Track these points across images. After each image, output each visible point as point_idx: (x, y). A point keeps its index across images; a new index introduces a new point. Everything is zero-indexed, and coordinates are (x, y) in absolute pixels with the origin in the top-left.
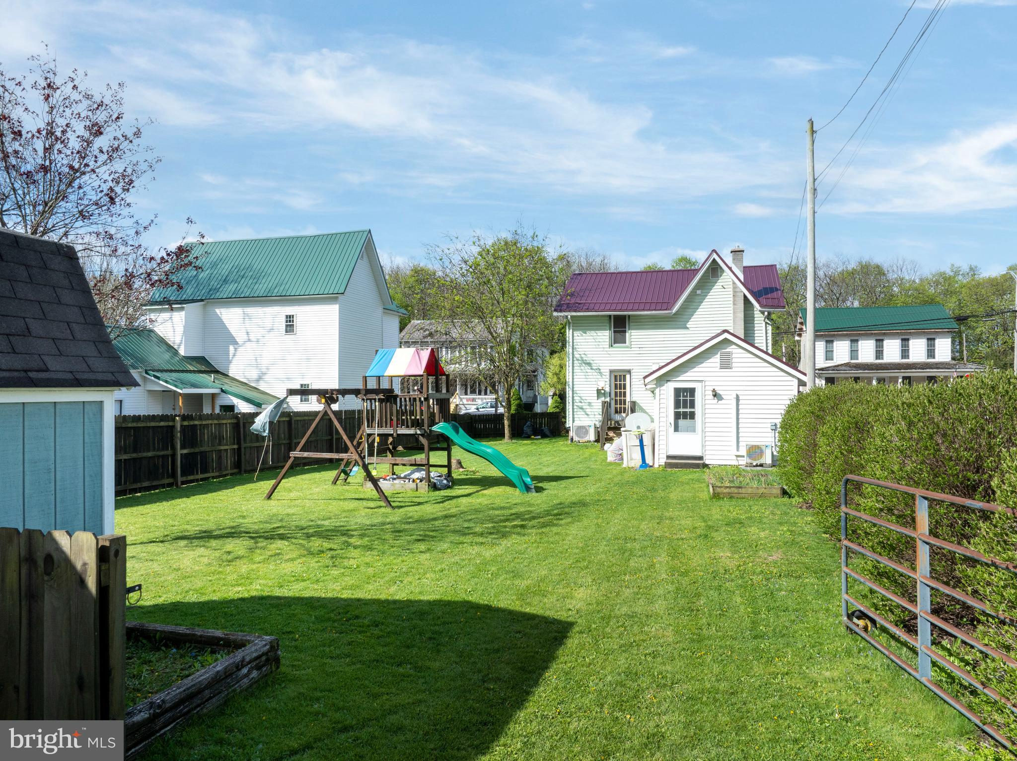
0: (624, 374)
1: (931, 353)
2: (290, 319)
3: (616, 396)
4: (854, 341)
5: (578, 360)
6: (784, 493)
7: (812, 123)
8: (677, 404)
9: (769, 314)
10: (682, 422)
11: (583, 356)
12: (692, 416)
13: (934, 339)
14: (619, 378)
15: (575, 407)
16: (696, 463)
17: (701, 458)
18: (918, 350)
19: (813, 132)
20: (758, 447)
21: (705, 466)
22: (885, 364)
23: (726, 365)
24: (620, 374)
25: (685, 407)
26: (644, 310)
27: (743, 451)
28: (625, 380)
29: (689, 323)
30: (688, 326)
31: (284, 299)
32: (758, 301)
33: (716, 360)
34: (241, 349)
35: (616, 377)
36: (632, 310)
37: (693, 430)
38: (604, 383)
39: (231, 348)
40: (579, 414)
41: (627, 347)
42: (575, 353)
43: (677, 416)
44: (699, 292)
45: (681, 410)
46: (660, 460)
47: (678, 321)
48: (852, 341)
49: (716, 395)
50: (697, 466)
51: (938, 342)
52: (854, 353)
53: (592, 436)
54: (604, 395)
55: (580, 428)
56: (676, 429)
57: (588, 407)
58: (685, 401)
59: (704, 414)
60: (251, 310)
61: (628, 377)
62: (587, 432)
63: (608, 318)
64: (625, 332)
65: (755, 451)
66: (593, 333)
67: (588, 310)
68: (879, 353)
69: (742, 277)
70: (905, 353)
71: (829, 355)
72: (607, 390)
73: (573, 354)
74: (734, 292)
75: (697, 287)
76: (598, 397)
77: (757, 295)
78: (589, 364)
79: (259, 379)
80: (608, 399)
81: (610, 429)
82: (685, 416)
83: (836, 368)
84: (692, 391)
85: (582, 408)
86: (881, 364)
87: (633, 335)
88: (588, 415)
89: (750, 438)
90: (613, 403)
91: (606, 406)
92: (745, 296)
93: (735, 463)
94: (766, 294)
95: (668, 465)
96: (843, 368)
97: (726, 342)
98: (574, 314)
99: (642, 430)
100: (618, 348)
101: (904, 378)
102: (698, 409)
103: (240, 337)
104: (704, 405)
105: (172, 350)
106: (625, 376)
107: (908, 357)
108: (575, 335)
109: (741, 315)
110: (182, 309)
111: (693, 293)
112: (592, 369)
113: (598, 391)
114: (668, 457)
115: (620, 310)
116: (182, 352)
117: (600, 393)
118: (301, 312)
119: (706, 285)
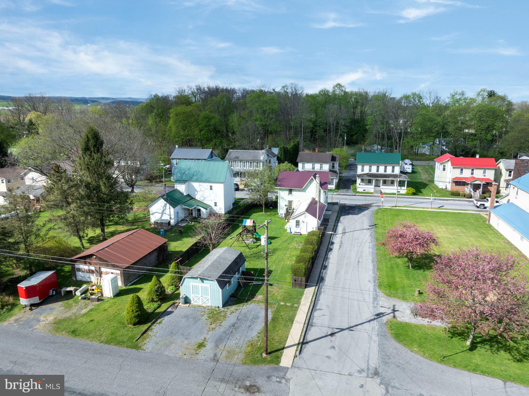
1: (393, 171)
2: (211, 186)
3: (289, 206)
4: (371, 166)
5: (281, 197)
8: (296, 223)
9: (324, 191)
11: (282, 195)
12: (299, 225)
13: (394, 167)
14: (290, 202)
16: (300, 234)
18: (389, 170)
26: (296, 188)
28: (292, 203)
30: (306, 192)
31: (209, 182)
32: (322, 188)
33: (303, 216)
34: (198, 193)
37: (299, 228)
38: (287, 203)
39: (196, 192)
40: (281, 210)
41: (292, 195)
42: (280, 195)
43: (296, 225)
47: (304, 190)
49: (303, 222)
52: (370, 170)
53: (284, 216)
54: (287, 206)
55: (281, 213)
56: (296, 227)
57: (283, 208)
60: (201, 184)
62: (282, 215)
63: (288, 189)
64: (292, 192)
66: (284, 192)
67: (283, 187)
68: (378, 170)
71: (363, 170)
74: (316, 185)
75: (308, 183)
77: (322, 185)
79: (204, 200)
83: (363, 176)
84: (299, 221)
85: (281, 208)
86: (377, 174)
87: (294, 193)
88: (283, 210)
91: (287, 209)
93: (306, 234)
94: (325, 184)
95: (294, 234)
98: (280, 188)
100: (290, 196)
103: (198, 190)
104: (301, 223)
105: (182, 194)
107: (386, 172)
108: (280, 192)
112: (284, 200)
113: (285, 205)
114: (295, 232)
116: (185, 194)
117: (286, 206)
118: (214, 185)
119: (310, 183)
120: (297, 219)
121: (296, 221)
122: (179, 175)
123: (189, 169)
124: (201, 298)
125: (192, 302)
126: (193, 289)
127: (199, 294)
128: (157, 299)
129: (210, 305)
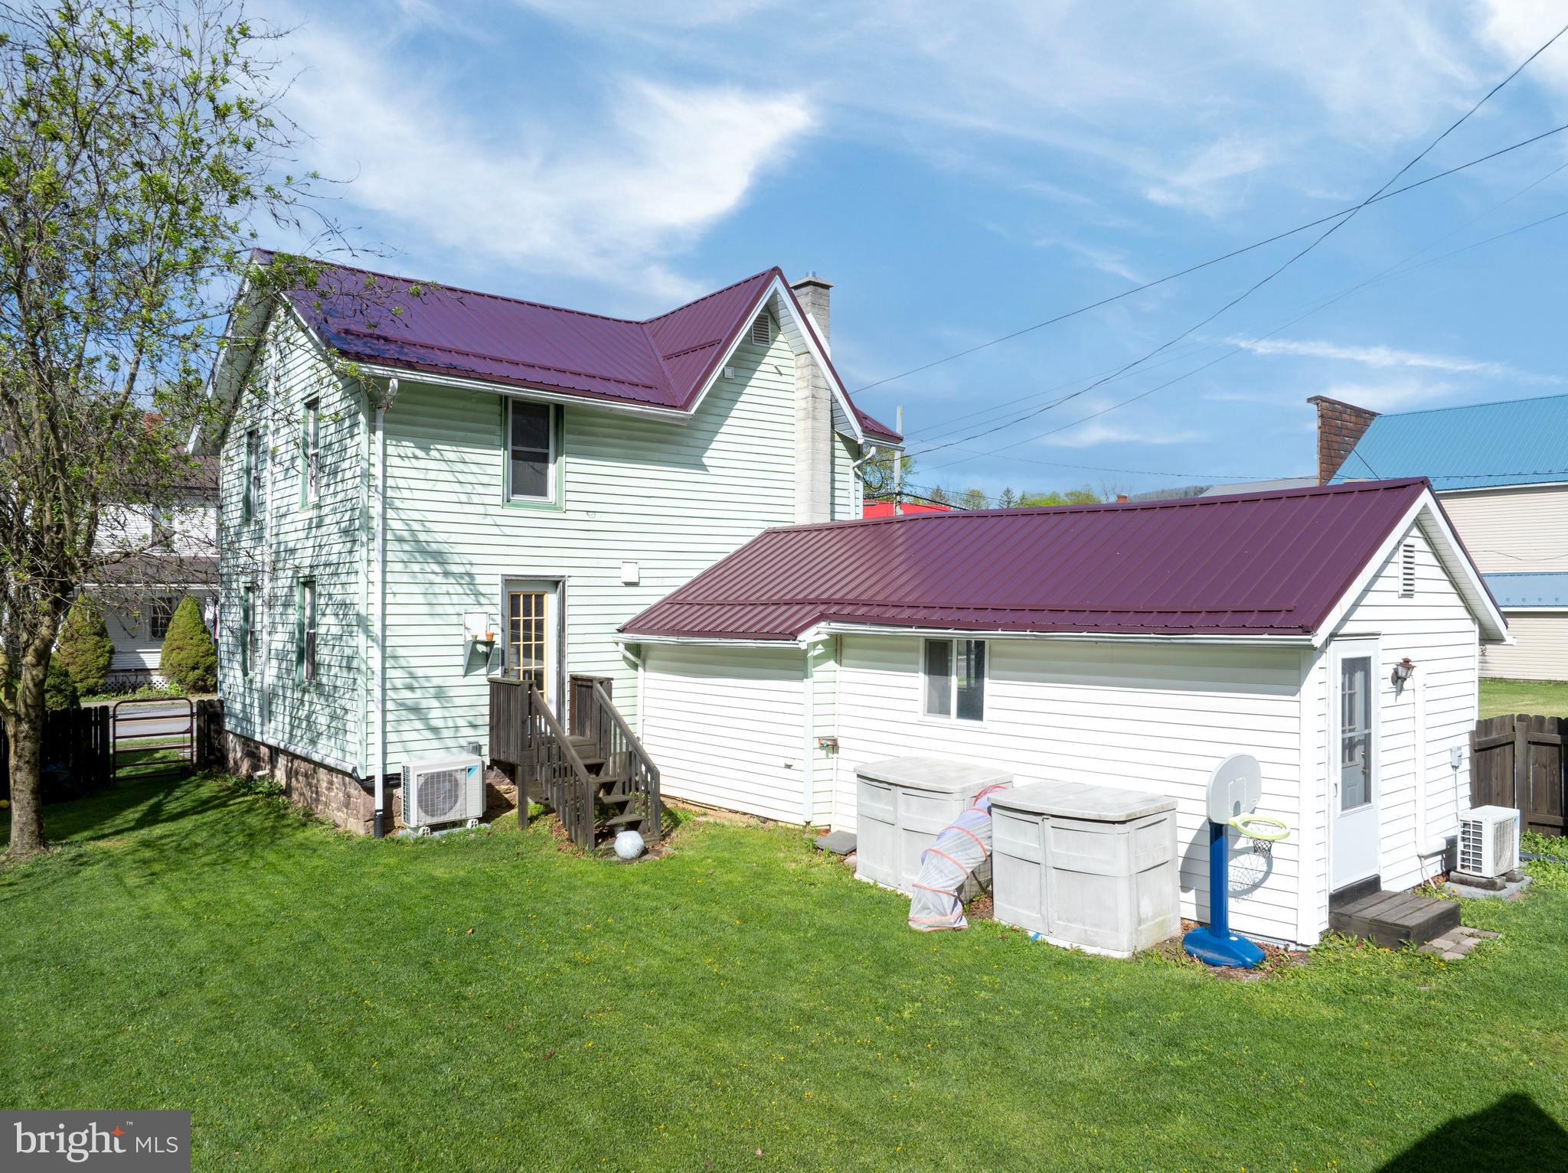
0: (538, 590)
5: (400, 540)
11: (416, 526)
14: (528, 603)
15: (390, 705)
17: (1377, 883)
24: (528, 590)
28: (540, 611)
29: (708, 453)
30: (705, 461)
32: (858, 418)
33: (1397, 568)
35: (514, 599)
36: (566, 390)
41: (554, 507)
42: (390, 513)
44: (729, 372)
47: (692, 442)
54: (489, 658)
57: (435, 703)
61: (551, 601)
63: (497, 408)
64: (544, 459)
66: (450, 452)
69: (828, 351)
72: (495, 642)
73: (384, 519)
74: (808, 386)
76: (473, 669)
78: (439, 557)
80: (496, 675)
85: (415, 709)
87: (568, 472)
88: (435, 730)
92: (833, 401)
98: (408, 375)
100: (526, 511)
106: (540, 598)
108: (390, 450)
112: (446, 574)
113: (470, 648)
115: (534, 386)
117: (475, 655)
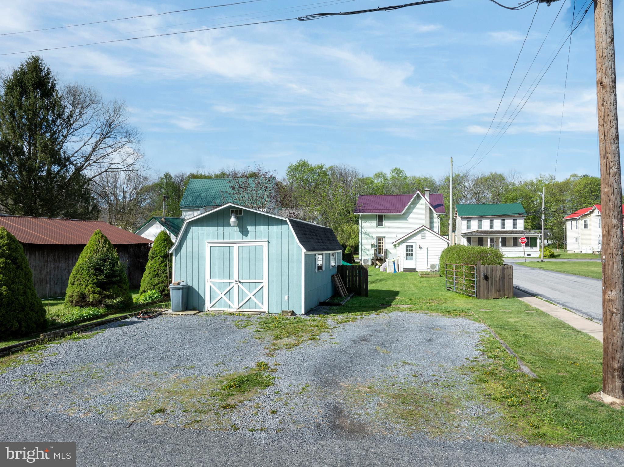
0: (382, 238)
1: (515, 226)
3: (379, 247)
4: (480, 221)
5: (364, 233)
6: (441, 276)
7: (452, 158)
9: (439, 215)
10: (408, 257)
11: (366, 231)
12: (412, 254)
13: (516, 220)
14: (380, 240)
16: (413, 271)
17: (415, 269)
18: (509, 225)
19: (452, 161)
20: (434, 265)
21: (417, 271)
22: (494, 231)
23: (423, 238)
25: (409, 251)
26: (390, 213)
27: (429, 266)
28: (382, 240)
30: (408, 219)
32: (435, 210)
33: (420, 235)
36: (386, 213)
37: (412, 259)
38: (374, 242)
40: (364, 254)
41: (384, 227)
42: (363, 230)
43: (407, 255)
44: (412, 206)
45: (408, 252)
46: (401, 270)
47: (404, 217)
48: (479, 220)
49: (420, 247)
50: (414, 271)
51: (518, 221)
52: (480, 226)
53: (370, 263)
54: (374, 246)
55: (365, 260)
56: (407, 259)
57: (368, 251)
58: (410, 249)
59: (416, 254)
61: (384, 239)
62: (368, 261)
63: (376, 216)
64: (382, 221)
65: (433, 266)
66: (370, 221)
67: (368, 212)
68: (491, 226)
69: (429, 200)
70: (503, 226)
71: (469, 227)
72: (376, 244)
74: (426, 206)
75: (411, 204)
76: (372, 248)
77: (435, 207)
78: (368, 235)
80: (376, 248)
81: (377, 260)
82: (409, 254)
83: (471, 233)
84: (412, 246)
85: (365, 252)
86: (492, 231)
87: (386, 223)
88: (368, 254)
89: (431, 262)
90: (378, 249)
91: (375, 251)
92: (430, 208)
93: (426, 270)
94: (438, 207)
95: (404, 271)
96: (475, 233)
97: (424, 230)
98: (362, 214)
99: (394, 259)
100: (380, 228)
101: (502, 238)
102: (414, 252)
104: (416, 251)
107: (504, 228)
108: (362, 222)
109: (428, 216)
110: (199, 210)
111: (410, 206)
114: (404, 269)
115: (381, 213)
117: (373, 246)
119: (415, 203)
120: (409, 243)
121: (407, 246)
122: (190, 199)
123: (207, 190)
124: (236, 287)
125: (207, 306)
126: (214, 261)
127: (230, 276)
128: (96, 296)
129: (264, 308)
